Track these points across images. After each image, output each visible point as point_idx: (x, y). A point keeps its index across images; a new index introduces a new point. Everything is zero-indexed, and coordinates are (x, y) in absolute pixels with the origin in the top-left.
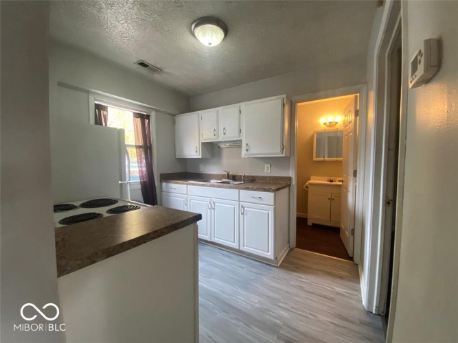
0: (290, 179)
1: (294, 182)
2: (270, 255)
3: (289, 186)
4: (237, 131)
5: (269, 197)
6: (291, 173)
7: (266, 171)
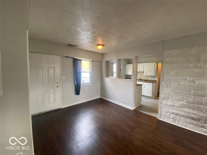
0: (156, 81)
1: (157, 81)
2: (151, 96)
3: (156, 82)
4: (143, 69)
5: (151, 84)
6: (157, 79)
7: (150, 79)
